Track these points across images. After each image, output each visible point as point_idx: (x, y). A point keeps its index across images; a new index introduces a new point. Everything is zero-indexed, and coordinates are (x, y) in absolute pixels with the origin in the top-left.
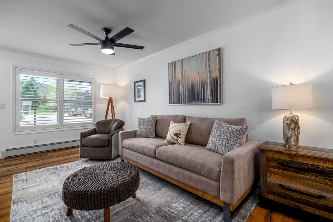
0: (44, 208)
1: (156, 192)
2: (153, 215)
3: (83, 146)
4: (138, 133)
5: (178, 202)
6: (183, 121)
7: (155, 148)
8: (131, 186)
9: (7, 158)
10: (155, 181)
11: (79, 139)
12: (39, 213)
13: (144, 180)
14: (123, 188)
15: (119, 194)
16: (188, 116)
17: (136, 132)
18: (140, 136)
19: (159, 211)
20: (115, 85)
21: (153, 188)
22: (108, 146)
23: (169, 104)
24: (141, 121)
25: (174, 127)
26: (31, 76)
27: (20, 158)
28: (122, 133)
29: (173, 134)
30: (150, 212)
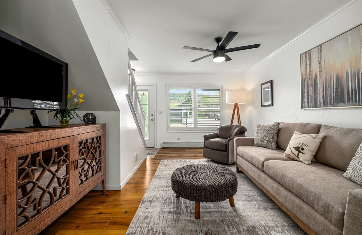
0: (166, 186)
1: (260, 210)
2: (242, 231)
3: (206, 147)
4: (255, 142)
5: (282, 233)
6: (316, 131)
7: (263, 160)
8: (221, 191)
9: (163, 148)
10: (265, 199)
11: (203, 141)
12: (162, 189)
13: (253, 194)
14: (210, 190)
15: (206, 193)
16: (324, 126)
17: (254, 140)
18: (258, 146)
19: (251, 230)
20: (243, 90)
21: (258, 205)
22: (225, 151)
23: (302, 108)
24: (260, 128)
25: (297, 138)
26: (190, 89)
27: (168, 149)
28: (237, 140)
29: (294, 147)
30: (240, 226)
